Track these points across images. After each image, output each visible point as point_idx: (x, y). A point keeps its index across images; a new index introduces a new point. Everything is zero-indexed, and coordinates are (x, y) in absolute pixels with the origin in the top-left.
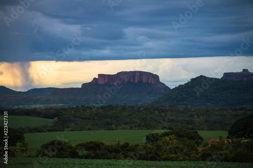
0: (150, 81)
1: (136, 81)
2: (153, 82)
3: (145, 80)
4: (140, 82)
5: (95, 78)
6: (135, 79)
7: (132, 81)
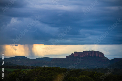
0: (100, 56)
1: (93, 55)
2: (101, 56)
3: (97, 55)
4: (95, 56)
5: (72, 54)
6: (92, 55)
7: (90, 55)
